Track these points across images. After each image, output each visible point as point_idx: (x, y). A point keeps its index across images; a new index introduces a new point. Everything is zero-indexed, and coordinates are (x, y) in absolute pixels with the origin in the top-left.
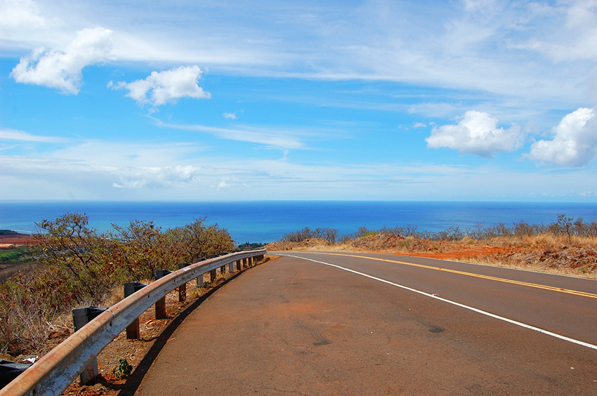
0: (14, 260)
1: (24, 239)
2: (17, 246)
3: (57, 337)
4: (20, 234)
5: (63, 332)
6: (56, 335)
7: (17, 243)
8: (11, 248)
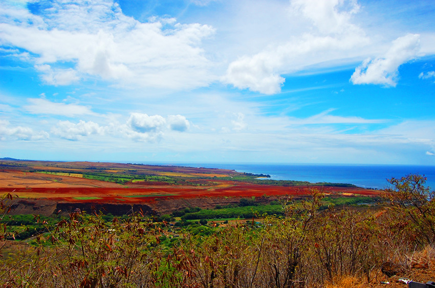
0: (354, 205)
1: (360, 191)
2: (356, 195)
3: (419, 268)
4: (358, 187)
5: (423, 265)
6: (418, 266)
7: (356, 193)
8: (352, 196)
